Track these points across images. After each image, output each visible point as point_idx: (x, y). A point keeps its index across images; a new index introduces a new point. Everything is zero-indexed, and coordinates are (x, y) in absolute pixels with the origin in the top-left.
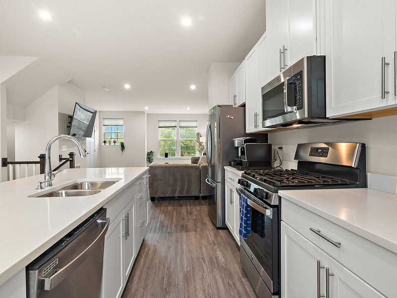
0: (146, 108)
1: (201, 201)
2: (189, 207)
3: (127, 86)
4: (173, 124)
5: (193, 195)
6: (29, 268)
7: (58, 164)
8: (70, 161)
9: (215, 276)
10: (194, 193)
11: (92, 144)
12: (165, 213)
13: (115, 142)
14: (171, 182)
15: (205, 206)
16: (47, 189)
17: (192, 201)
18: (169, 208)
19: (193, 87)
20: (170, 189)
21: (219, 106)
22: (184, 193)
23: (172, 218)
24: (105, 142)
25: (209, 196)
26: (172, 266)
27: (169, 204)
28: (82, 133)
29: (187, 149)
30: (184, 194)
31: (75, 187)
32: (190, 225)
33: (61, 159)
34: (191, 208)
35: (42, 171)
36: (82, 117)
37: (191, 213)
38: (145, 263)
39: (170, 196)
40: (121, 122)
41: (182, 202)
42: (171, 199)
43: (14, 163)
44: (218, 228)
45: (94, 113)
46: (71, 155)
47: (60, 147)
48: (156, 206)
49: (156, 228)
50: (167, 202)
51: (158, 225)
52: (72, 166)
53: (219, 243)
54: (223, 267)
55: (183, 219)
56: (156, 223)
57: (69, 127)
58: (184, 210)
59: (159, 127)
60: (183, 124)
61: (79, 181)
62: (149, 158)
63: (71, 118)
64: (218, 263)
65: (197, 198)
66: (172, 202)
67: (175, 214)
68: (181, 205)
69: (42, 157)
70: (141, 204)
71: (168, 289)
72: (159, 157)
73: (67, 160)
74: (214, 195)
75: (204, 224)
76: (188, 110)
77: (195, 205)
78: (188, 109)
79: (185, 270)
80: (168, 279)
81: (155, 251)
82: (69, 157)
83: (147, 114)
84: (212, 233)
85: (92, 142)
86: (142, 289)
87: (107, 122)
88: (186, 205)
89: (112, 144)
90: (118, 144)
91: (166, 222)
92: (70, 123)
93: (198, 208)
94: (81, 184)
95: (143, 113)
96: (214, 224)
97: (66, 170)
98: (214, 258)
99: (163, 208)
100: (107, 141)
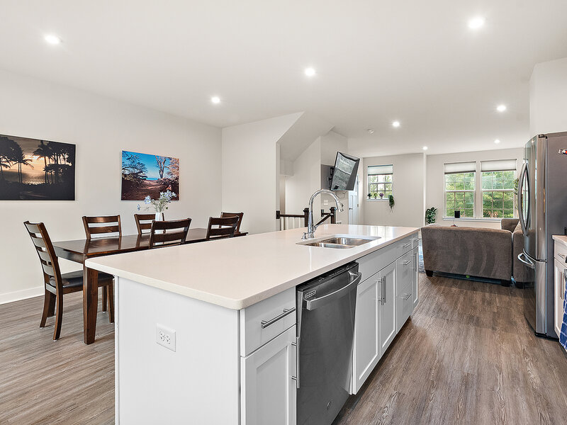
0: (425, 148)
1: (514, 290)
2: (487, 295)
3: (396, 124)
4: (470, 167)
5: (498, 278)
6: (298, 287)
7: (320, 219)
8: (331, 216)
9: (516, 396)
10: (501, 274)
11: (354, 198)
12: (446, 295)
13: (381, 195)
14: (458, 253)
15: (520, 299)
16: (310, 240)
17: (496, 286)
18: (454, 289)
19: (501, 108)
20: (456, 263)
21: (543, 136)
22: (481, 272)
23: (456, 303)
24: (369, 195)
25: (526, 283)
26: (446, 359)
27: (454, 284)
28: (345, 185)
29: (494, 205)
30: (481, 274)
31: (333, 241)
32: (486, 318)
33: (323, 214)
34: (490, 296)
35: (306, 225)
36: (344, 166)
37: (490, 303)
38: (409, 345)
39: (456, 273)
40: (390, 169)
41: (476, 285)
42: (458, 278)
43: (285, 216)
44: (540, 335)
45: (357, 161)
46: (333, 210)
47: (322, 202)
48: (433, 283)
49: (429, 310)
50: (451, 280)
51: (433, 307)
52: (333, 222)
53: (534, 356)
54: (534, 390)
55: (475, 308)
56: (431, 304)
57: (331, 179)
58: (478, 296)
59: (446, 173)
60: (487, 166)
61: (338, 236)
62: (430, 218)
63: (333, 169)
64: (526, 382)
65: (507, 284)
66: (460, 282)
67: (462, 299)
68: (474, 289)
69: (306, 211)
70: (406, 273)
71: (435, 383)
72: (445, 216)
73: (329, 215)
74: (533, 283)
75: (511, 323)
76: (497, 143)
77: (499, 293)
78: (497, 141)
79: (465, 371)
80: (438, 372)
81: (424, 337)
82: (330, 212)
83: (427, 156)
84: (525, 340)
85: (355, 195)
86: (401, 370)
87: (372, 171)
88: (483, 291)
89: (379, 197)
90: (386, 198)
91: (445, 307)
92: (332, 175)
93: (506, 298)
94: (339, 239)
95: (420, 155)
96: (532, 328)
97: (327, 226)
98: (520, 373)
99: (443, 287)
100: (372, 194)
